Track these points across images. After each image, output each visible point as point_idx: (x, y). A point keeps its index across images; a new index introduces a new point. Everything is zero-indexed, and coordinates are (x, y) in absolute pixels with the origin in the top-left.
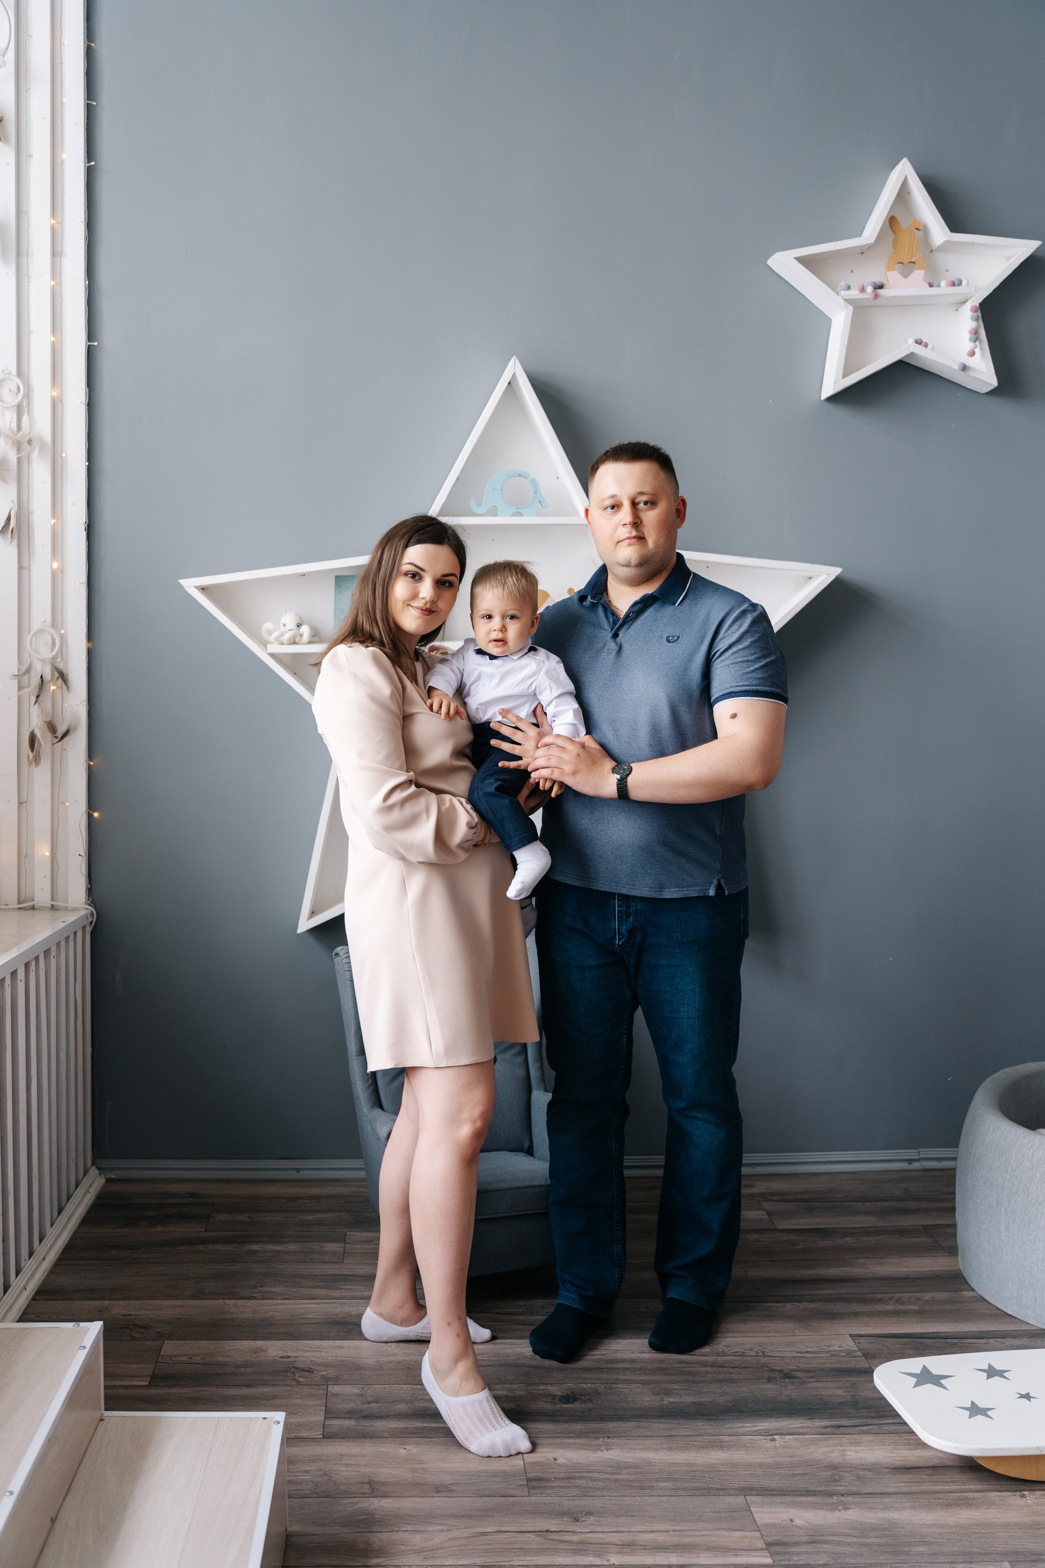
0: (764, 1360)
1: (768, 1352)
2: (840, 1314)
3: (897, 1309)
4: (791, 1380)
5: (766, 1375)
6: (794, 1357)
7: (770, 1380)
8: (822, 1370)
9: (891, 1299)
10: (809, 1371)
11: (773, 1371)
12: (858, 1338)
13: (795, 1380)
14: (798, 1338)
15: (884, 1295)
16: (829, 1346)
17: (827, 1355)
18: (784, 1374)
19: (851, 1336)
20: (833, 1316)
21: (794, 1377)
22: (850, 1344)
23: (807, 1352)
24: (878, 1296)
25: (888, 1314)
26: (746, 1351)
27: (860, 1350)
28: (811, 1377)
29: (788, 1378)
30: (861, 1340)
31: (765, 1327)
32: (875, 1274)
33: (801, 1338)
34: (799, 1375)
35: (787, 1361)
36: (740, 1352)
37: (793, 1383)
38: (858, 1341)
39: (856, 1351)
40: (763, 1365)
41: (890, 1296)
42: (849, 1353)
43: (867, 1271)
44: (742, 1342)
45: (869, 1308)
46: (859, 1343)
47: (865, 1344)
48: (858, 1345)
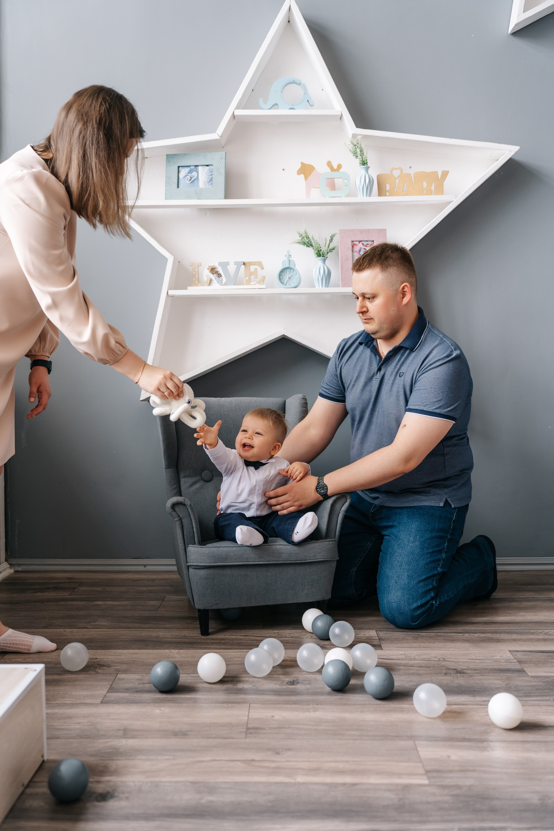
0: (443, 663)
1: (447, 659)
2: (503, 640)
3: (545, 638)
4: (462, 675)
5: (444, 671)
6: (466, 662)
7: (446, 674)
8: (485, 669)
9: (541, 633)
10: (475, 670)
11: (449, 669)
12: (515, 652)
13: (465, 675)
14: (471, 651)
15: (536, 631)
16: (493, 656)
17: (491, 661)
18: (457, 671)
19: (510, 651)
20: (498, 641)
21: (464, 673)
22: (509, 655)
23: (476, 659)
24: (532, 631)
25: (538, 640)
26: (432, 658)
27: (515, 659)
28: (477, 673)
29: (460, 673)
30: (517, 653)
31: (448, 645)
32: (531, 620)
33: (473, 651)
34: (469, 672)
35: (460, 664)
36: (427, 658)
37: (463, 677)
38: (515, 654)
39: (512, 659)
40: (442, 666)
41: (540, 631)
42: (508, 661)
43: (526, 618)
44: (430, 653)
45: (525, 637)
46: (515, 655)
47: (519, 655)
48: (514, 656)
